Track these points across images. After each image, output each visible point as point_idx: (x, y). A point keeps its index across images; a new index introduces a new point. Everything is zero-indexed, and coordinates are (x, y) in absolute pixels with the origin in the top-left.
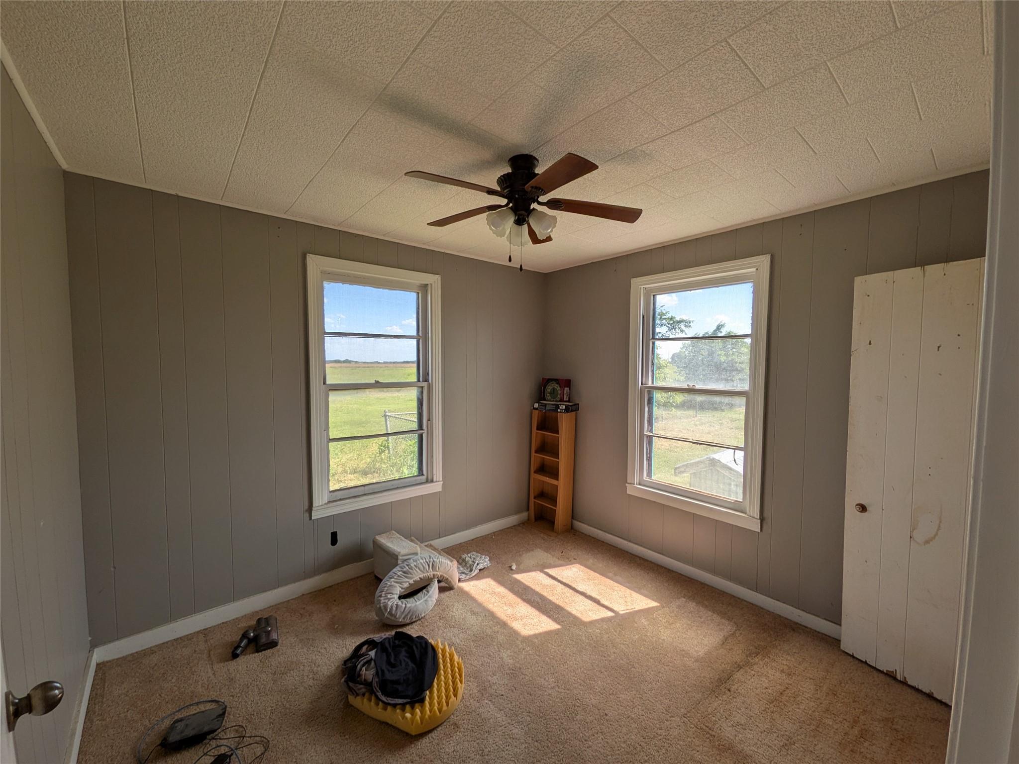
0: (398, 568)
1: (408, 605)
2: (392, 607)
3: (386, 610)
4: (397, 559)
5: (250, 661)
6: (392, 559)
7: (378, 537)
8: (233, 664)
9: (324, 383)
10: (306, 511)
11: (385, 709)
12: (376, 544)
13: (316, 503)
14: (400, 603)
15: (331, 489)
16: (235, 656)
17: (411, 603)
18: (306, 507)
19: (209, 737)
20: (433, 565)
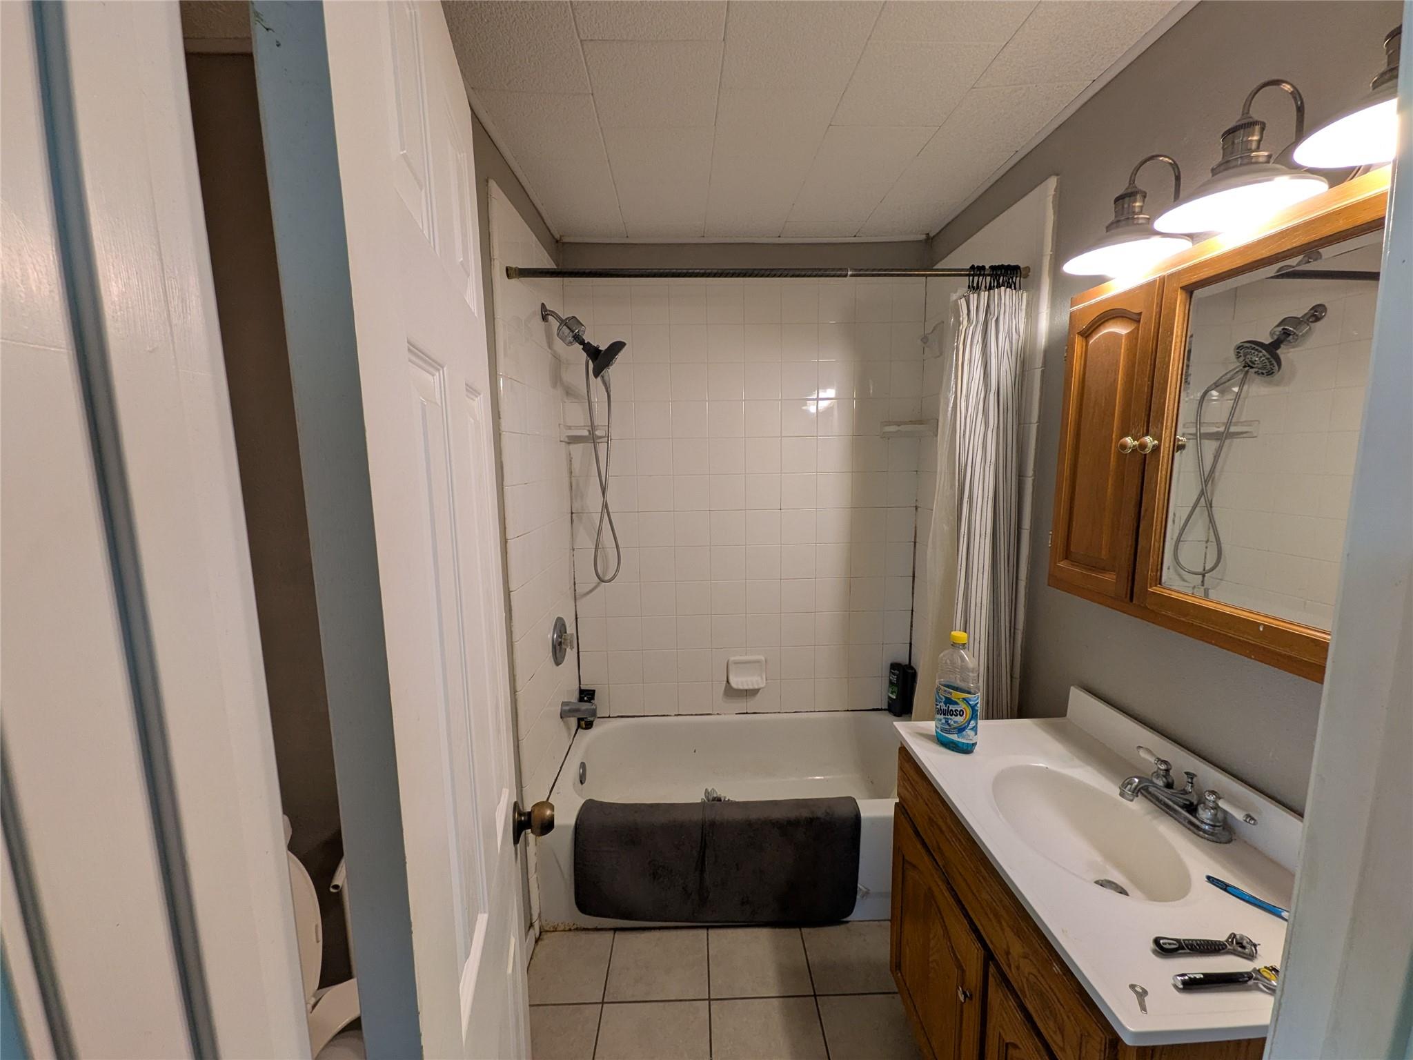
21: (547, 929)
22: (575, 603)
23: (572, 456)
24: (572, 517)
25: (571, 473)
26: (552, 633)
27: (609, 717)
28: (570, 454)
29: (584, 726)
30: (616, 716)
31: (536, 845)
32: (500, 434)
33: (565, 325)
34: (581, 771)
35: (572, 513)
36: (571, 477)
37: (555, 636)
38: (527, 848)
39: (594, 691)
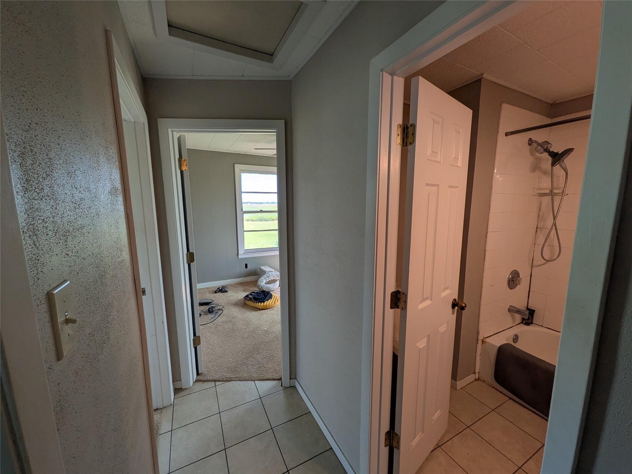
0: (265, 275)
1: (267, 286)
2: (262, 285)
3: (260, 286)
4: (266, 273)
5: (220, 295)
6: (264, 272)
7: (261, 267)
8: (216, 294)
9: (242, 210)
10: (237, 255)
11: (254, 303)
12: (260, 269)
13: (240, 253)
14: (265, 285)
15: (245, 249)
16: (216, 292)
17: (268, 285)
18: (237, 254)
19: (210, 304)
20: (278, 276)
21: (481, 379)
22: (532, 269)
23: (542, 202)
24: (537, 230)
25: (540, 210)
26: (509, 275)
27: (542, 326)
28: (541, 201)
29: (524, 323)
30: (546, 327)
31: (482, 346)
32: (491, 194)
33: (539, 145)
34: (515, 337)
35: (537, 228)
36: (539, 212)
37: (510, 276)
38: (478, 345)
39: (535, 311)
